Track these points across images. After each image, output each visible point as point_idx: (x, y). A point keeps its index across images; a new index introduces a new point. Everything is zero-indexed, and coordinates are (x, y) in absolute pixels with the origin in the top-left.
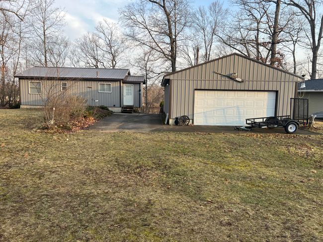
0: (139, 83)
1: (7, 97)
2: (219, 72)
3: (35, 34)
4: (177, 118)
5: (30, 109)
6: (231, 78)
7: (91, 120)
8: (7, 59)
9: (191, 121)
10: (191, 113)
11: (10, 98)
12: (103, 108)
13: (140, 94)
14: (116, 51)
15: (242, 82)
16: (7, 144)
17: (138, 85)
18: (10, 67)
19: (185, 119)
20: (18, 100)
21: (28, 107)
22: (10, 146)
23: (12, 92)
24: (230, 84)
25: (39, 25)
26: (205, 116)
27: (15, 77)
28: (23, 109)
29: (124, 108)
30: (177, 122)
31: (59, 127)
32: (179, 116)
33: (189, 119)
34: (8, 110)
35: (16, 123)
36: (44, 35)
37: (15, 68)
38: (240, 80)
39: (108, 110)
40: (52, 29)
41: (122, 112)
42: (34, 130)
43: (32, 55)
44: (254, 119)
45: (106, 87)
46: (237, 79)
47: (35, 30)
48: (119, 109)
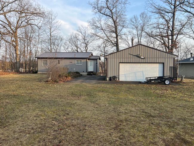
0: (96, 60)
1: (32, 68)
2: (132, 54)
3: (46, 35)
4: (110, 77)
5: (42, 74)
6: (138, 57)
7: (69, 78)
8: (32, 48)
9: (118, 79)
10: (117, 74)
11: (33, 68)
12: (77, 73)
13: (97, 65)
14: (88, 42)
15: (144, 58)
16: (31, 87)
17: (96, 61)
18: (33, 53)
19: (114, 78)
20: (37, 69)
21: (41, 73)
22: (32, 88)
23: (34, 65)
24: (138, 60)
25: (48, 31)
26: (125, 76)
27: (35, 58)
28: (39, 74)
29: (89, 73)
30: (110, 79)
31: (53, 81)
32: (111, 76)
33: (117, 78)
34: (32, 74)
35: (35, 80)
36: (50, 35)
37: (36, 53)
38: (143, 58)
39: (79, 73)
40: (54, 32)
41: (87, 75)
42: (42, 82)
43: (44, 46)
44: (150, 78)
45: (79, 62)
46: (141, 57)
47: (46, 33)
48: (86, 73)
